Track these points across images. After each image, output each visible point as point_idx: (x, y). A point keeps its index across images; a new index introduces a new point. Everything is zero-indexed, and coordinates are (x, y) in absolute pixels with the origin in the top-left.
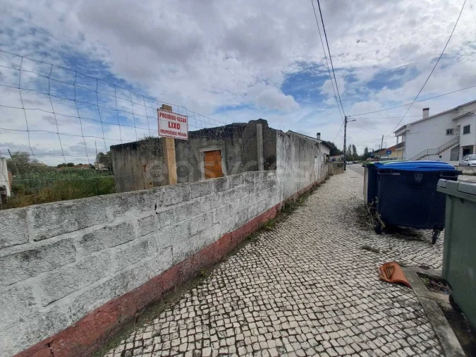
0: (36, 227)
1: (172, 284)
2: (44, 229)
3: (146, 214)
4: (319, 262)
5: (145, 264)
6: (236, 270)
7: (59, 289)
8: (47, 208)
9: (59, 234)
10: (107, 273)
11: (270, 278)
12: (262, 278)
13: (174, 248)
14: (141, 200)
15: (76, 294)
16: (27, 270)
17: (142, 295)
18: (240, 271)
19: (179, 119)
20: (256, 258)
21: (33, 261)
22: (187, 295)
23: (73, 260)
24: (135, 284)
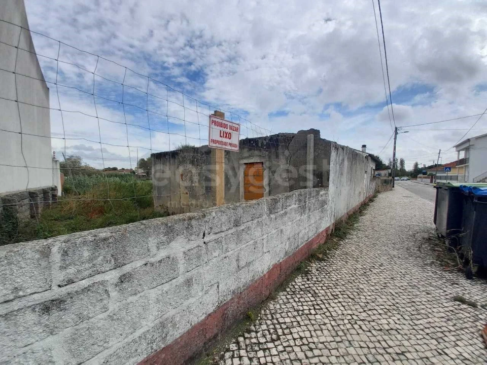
0: (62, 268)
1: (215, 331)
2: (72, 270)
3: (193, 244)
4: (399, 317)
5: (188, 307)
6: (289, 314)
7: (86, 349)
8: (78, 241)
9: (91, 276)
10: (144, 323)
11: (338, 335)
12: (326, 332)
13: (220, 286)
14: (189, 227)
15: (106, 353)
16: (46, 326)
17: (182, 347)
18: (294, 317)
19: (231, 128)
20: (312, 299)
21: (55, 314)
22: (233, 347)
23: (105, 309)
24: (175, 334)
